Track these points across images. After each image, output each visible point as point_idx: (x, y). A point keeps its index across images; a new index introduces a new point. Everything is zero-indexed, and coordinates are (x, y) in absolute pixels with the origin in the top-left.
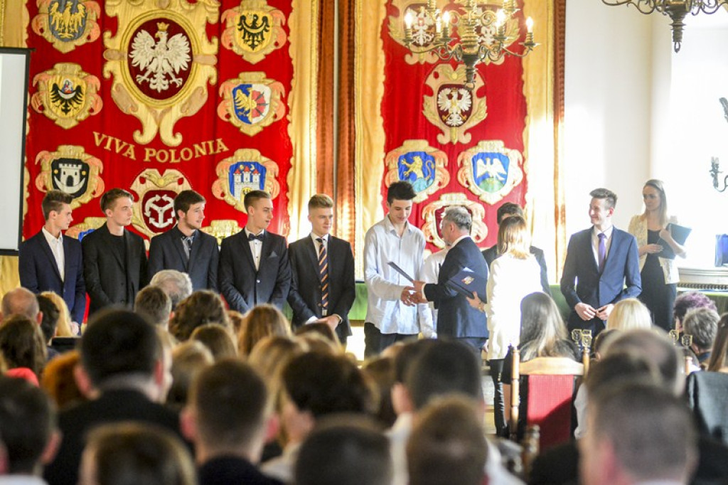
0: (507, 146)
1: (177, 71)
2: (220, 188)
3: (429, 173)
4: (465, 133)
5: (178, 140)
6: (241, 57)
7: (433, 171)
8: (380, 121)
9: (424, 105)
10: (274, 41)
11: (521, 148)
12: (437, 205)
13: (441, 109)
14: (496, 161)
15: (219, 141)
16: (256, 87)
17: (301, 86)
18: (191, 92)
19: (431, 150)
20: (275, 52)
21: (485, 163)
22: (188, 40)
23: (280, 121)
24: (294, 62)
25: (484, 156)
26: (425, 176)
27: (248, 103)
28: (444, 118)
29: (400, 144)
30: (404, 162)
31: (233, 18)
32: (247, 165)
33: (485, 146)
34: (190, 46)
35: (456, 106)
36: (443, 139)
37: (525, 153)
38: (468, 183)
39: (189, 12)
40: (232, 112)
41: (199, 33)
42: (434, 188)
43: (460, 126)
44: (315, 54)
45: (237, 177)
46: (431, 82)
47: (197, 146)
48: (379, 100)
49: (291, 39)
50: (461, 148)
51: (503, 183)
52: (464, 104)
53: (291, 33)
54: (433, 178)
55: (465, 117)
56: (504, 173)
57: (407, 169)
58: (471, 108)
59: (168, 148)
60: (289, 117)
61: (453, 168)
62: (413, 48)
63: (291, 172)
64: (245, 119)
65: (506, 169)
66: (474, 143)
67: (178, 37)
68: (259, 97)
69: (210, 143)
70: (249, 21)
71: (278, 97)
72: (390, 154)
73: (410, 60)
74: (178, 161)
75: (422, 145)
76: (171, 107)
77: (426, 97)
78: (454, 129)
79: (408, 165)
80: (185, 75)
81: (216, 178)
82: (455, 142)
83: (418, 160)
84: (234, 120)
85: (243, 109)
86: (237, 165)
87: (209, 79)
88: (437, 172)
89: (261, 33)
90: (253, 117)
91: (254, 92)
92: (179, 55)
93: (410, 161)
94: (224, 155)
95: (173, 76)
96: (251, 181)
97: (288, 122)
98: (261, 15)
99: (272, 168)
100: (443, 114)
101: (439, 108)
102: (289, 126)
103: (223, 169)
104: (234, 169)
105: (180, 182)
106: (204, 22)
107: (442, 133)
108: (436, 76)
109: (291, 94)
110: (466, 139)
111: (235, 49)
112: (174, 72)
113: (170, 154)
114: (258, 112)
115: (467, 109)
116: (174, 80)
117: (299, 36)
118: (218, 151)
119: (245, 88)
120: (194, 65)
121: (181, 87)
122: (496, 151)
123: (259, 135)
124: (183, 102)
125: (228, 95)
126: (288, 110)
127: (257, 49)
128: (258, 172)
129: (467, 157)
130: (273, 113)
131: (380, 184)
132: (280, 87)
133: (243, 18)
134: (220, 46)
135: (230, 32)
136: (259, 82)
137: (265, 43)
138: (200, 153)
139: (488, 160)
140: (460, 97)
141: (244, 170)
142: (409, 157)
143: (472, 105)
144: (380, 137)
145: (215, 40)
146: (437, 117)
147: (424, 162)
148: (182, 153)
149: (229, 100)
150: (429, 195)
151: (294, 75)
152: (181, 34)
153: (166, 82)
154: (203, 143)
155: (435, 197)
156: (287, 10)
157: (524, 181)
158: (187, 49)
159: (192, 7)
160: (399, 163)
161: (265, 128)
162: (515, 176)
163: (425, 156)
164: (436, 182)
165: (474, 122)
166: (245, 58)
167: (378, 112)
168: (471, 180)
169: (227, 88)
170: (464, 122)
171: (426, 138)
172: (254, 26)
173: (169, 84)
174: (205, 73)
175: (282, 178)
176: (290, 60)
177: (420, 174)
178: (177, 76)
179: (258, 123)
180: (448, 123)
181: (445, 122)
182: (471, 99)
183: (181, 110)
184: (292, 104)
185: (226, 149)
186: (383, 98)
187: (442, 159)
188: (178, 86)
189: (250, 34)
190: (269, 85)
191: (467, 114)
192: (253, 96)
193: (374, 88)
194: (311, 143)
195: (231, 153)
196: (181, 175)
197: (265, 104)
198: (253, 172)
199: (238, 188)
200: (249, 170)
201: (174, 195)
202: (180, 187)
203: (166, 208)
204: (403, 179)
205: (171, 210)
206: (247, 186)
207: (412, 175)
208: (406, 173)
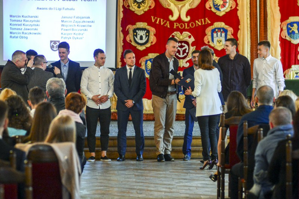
2: (207, 39)
5: (189, 19)
8: (278, 8)
15: (207, 19)
23: (234, 9)
27: (219, 2)
29: (287, 18)
30: (289, 26)
32: (219, 29)
40: (212, 6)
45: (215, 35)
47: (197, 21)
57: (291, 29)
59: (184, 22)
60: (238, 8)
63: (239, 32)
64: (218, 9)
69: (203, 20)
72: (283, 23)
74: (189, 28)
75: (297, 19)
76: (185, 5)
79: (291, 27)
81: (206, 35)
83: (295, 25)
84: (213, 10)
85: (217, 5)
90: (221, 8)
93: (292, 26)
94: (209, 25)
96: (221, 36)
97: (238, 10)
99: (230, 30)
102: (238, 12)
103: (208, 31)
104: (213, 31)
105: (190, 37)
113: (185, 25)
114: (224, 6)
118: (206, 23)
123: (224, 16)
124: (190, 2)
126: (237, 5)
128: (224, 32)
130: (230, 6)
131: (278, 36)
138: (198, 24)
141: (218, 31)
142: (292, 24)
144: (278, 16)
147: (298, 26)
148: (190, 25)
149: (210, 1)
154: (200, 20)
160: (287, 27)
161: (227, 13)
167: (277, 4)
175: (235, 34)
177: (296, 32)
179: (224, 11)
183: (189, 6)
184: (239, 2)
185: (209, 22)
194: (247, 19)
195: (212, 24)
196: (190, 34)
197: (227, 2)
198: (222, 32)
199: (215, 39)
200: (220, 31)
201: (187, 43)
202: (190, 39)
203: (184, 48)
204: (289, 34)
205: (186, 49)
206: (219, 38)
207: (293, 32)
208: (291, 31)
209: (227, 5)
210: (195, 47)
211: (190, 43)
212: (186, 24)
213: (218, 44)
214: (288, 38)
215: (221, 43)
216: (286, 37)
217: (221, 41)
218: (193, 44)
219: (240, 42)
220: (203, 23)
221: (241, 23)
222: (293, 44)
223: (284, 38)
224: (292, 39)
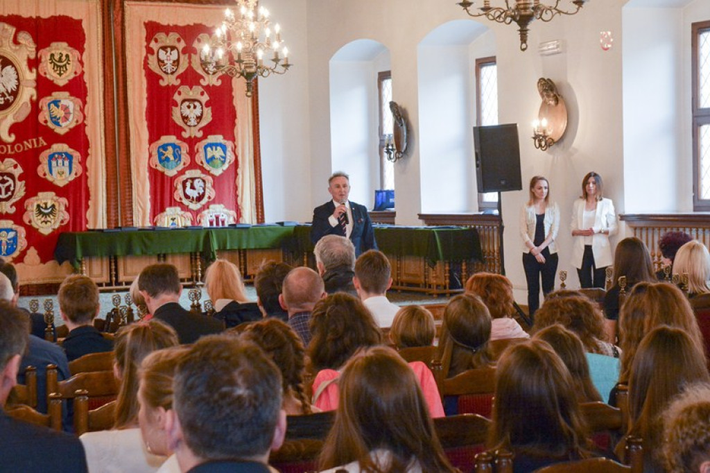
0: (225, 138)
1: (10, 91)
2: (42, 170)
3: (177, 157)
4: (199, 130)
5: (12, 138)
6: (53, 81)
7: (180, 156)
8: (145, 123)
9: (173, 113)
10: (74, 71)
11: (233, 140)
12: (184, 177)
13: (184, 115)
14: (219, 148)
15: (41, 138)
16: (63, 102)
17: (93, 100)
18: (20, 105)
19: (178, 142)
20: (75, 79)
21: (212, 149)
22: (16, 70)
23: (80, 125)
24: (87, 85)
25: (211, 145)
26: (175, 159)
27: (59, 113)
28: (186, 120)
29: (158, 138)
30: (161, 150)
31: (45, 55)
32: (60, 154)
33: (212, 139)
34: (17, 74)
35: (192, 113)
36: (185, 135)
37: (235, 143)
38: (202, 163)
39: (16, 51)
40: (48, 118)
41: (24, 66)
42: (181, 167)
43: (195, 126)
44: (101, 80)
45: (54, 163)
46: (177, 98)
47: (25, 142)
48: (144, 110)
49: (86, 69)
50: (197, 140)
51: (223, 162)
52: (198, 112)
53: (85, 66)
54: (180, 160)
55: (198, 120)
56: (223, 155)
57: (164, 154)
58: (202, 114)
59: (6, 144)
60: (85, 122)
61: (192, 153)
62: (163, 75)
63: (89, 158)
64: (57, 124)
65: (225, 152)
66: (205, 137)
67: (9, 68)
68: (66, 109)
69: (34, 140)
70: (57, 57)
71: (78, 109)
72: (152, 145)
73: (163, 83)
74: (13, 153)
75: (172, 139)
76: (7, 116)
77: (174, 108)
78: (192, 128)
79: (164, 152)
80: (15, 94)
81: (40, 163)
82: (193, 136)
83: (170, 148)
84: (50, 125)
85: (55, 117)
86: (54, 154)
87: (32, 96)
88: (183, 156)
89: (65, 65)
90: (63, 122)
91: (62, 105)
92: (11, 81)
93: (166, 150)
94: (44, 148)
95: (7, 95)
96: (63, 165)
97: (85, 125)
98: (64, 53)
99: (77, 155)
100: (185, 118)
101: (182, 115)
102: (86, 128)
103: (44, 157)
104: (51, 157)
105: (15, 167)
106: (26, 58)
107: (185, 130)
108: (180, 93)
109: (86, 106)
110: (200, 134)
111: (48, 76)
112: (7, 92)
113: (7, 148)
114: (66, 119)
115: (200, 115)
116: (8, 97)
117: (91, 68)
118: (40, 145)
119: (56, 103)
120: (21, 87)
121: (13, 102)
122: (218, 142)
123: (67, 134)
124: (15, 112)
125: (45, 108)
126: (85, 117)
127: (63, 76)
128: (68, 158)
129: (200, 146)
130: (75, 120)
131: (147, 165)
132: (79, 101)
133: (52, 55)
134: (38, 75)
135: (45, 65)
136: (65, 99)
137: (68, 72)
138: (28, 147)
139: (214, 148)
140: (195, 107)
141: (58, 158)
142: (165, 147)
143: (202, 112)
144: (145, 135)
145: (34, 70)
146: (181, 120)
147: (174, 149)
148: (16, 147)
149: (45, 111)
150: (178, 172)
151: (88, 94)
152: (10, 66)
153: (2, 99)
154: (30, 140)
155: (182, 172)
156: (81, 50)
157: (236, 161)
158: (15, 76)
159: (17, 48)
160: (158, 151)
161: (70, 129)
162: (230, 157)
163: (174, 146)
164: (182, 163)
165: (204, 123)
166: (55, 82)
167: (144, 118)
168: (204, 161)
169: (44, 103)
170: (198, 123)
171: (174, 134)
172: (60, 60)
173: (4, 100)
174: (28, 93)
175: (83, 163)
176: (85, 83)
177: (172, 158)
178: (10, 95)
179: (66, 127)
180: (188, 124)
181: (186, 123)
182: (202, 108)
183: (14, 119)
184: (88, 114)
185: (45, 144)
186: (147, 109)
187: (185, 148)
188: (11, 101)
189: (58, 66)
190: (72, 100)
191: (199, 118)
192: (62, 108)
193: (141, 102)
194: (101, 138)
195: (49, 147)
196: (16, 162)
197: (70, 113)
198: (64, 159)
199: (55, 170)
200: (62, 158)
201: (11, 176)
202: (16, 170)
203: (7, 184)
204: (161, 161)
205: (10, 186)
206: (61, 168)
207: (167, 159)
208: (163, 158)
209: (71, 118)
210: (24, 182)
211: (17, 176)
212: (9, 146)
213: (59, 178)
214: (160, 168)
215: (63, 175)
216: (156, 166)
217: (63, 173)
218: (21, 178)
219: (90, 174)
220: (36, 146)
221: (92, 144)
222: (167, 176)
223: (154, 167)
224: (166, 169)
